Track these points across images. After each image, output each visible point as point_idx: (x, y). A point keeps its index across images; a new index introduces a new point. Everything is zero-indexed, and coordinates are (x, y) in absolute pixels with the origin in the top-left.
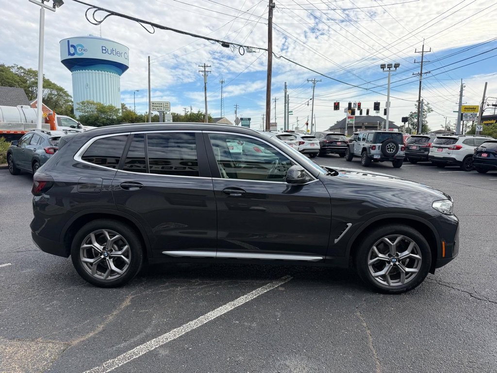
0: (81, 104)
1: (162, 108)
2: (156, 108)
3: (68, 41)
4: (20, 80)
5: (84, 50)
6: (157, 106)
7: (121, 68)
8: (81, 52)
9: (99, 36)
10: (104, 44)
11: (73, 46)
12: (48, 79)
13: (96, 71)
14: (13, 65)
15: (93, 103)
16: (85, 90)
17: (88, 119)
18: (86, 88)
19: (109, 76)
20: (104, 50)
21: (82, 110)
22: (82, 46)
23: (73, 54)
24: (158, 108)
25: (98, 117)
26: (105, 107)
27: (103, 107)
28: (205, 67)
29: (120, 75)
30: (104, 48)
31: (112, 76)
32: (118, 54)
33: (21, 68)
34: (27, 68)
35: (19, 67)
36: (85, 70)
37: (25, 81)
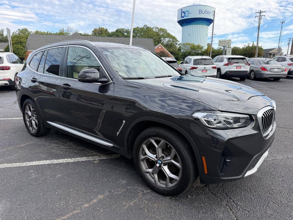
0: (183, 46)
1: (226, 44)
2: (222, 44)
3: (182, 10)
4: (156, 34)
5: (190, 14)
6: (222, 43)
7: (209, 21)
8: (187, 15)
9: (199, 4)
10: (200, 8)
11: (184, 12)
12: (169, 33)
13: (195, 25)
14: (154, 27)
15: (189, 44)
16: (188, 37)
17: (185, 54)
18: (189, 36)
19: (202, 27)
20: (201, 12)
21: (183, 49)
22: (188, 11)
23: (184, 17)
24: (223, 44)
25: (190, 52)
26: (195, 46)
27: (194, 46)
28: (260, 12)
29: (208, 26)
30: (200, 11)
31: (203, 27)
32: (208, 13)
33: (157, 28)
34: (159, 28)
35: (156, 27)
36: (189, 25)
37: (158, 35)
